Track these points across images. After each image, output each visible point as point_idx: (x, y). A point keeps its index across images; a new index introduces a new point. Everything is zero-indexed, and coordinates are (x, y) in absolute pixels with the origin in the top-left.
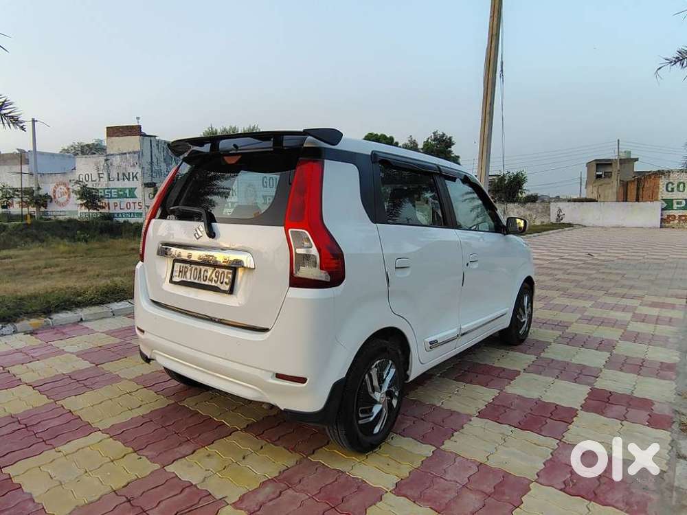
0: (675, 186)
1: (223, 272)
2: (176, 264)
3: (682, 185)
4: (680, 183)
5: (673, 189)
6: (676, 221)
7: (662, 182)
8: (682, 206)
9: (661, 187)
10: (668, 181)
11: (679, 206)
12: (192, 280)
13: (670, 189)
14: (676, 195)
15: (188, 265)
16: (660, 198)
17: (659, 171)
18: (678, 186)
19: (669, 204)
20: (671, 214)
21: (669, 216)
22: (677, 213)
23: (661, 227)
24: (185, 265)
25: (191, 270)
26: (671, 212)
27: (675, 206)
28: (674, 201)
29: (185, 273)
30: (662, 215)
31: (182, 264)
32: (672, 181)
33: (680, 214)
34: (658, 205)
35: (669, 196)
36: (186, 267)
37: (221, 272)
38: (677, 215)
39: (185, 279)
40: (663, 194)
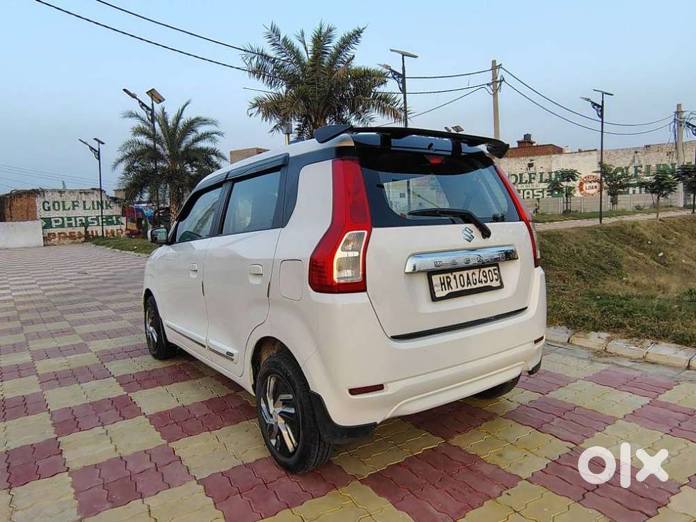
0: (51, 204)
1: (490, 271)
2: (433, 277)
3: (56, 204)
4: (55, 202)
5: (49, 208)
6: (57, 239)
7: (39, 201)
8: (60, 224)
9: (38, 205)
10: (43, 200)
11: (57, 224)
12: (460, 288)
13: (46, 208)
14: (52, 214)
15: (449, 275)
16: (38, 217)
17: (33, 190)
18: (54, 205)
19: (48, 223)
20: (51, 232)
21: (49, 234)
22: (56, 231)
23: (44, 245)
24: (445, 275)
25: (455, 278)
26: (51, 231)
27: (54, 224)
28: (52, 219)
29: (449, 284)
30: (43, 234)
31: (442, 276)
32: (47, 200)
33: (59, 231)
34: (39, 224)
35: (46, 215)
36: (447, 277)
37: (487, 272)
38: (56, 233)
39: (451, 291)
40: (41, 213)
